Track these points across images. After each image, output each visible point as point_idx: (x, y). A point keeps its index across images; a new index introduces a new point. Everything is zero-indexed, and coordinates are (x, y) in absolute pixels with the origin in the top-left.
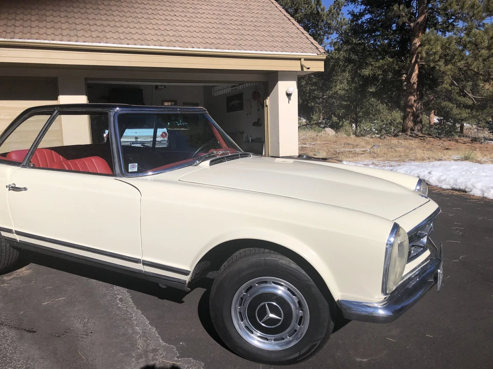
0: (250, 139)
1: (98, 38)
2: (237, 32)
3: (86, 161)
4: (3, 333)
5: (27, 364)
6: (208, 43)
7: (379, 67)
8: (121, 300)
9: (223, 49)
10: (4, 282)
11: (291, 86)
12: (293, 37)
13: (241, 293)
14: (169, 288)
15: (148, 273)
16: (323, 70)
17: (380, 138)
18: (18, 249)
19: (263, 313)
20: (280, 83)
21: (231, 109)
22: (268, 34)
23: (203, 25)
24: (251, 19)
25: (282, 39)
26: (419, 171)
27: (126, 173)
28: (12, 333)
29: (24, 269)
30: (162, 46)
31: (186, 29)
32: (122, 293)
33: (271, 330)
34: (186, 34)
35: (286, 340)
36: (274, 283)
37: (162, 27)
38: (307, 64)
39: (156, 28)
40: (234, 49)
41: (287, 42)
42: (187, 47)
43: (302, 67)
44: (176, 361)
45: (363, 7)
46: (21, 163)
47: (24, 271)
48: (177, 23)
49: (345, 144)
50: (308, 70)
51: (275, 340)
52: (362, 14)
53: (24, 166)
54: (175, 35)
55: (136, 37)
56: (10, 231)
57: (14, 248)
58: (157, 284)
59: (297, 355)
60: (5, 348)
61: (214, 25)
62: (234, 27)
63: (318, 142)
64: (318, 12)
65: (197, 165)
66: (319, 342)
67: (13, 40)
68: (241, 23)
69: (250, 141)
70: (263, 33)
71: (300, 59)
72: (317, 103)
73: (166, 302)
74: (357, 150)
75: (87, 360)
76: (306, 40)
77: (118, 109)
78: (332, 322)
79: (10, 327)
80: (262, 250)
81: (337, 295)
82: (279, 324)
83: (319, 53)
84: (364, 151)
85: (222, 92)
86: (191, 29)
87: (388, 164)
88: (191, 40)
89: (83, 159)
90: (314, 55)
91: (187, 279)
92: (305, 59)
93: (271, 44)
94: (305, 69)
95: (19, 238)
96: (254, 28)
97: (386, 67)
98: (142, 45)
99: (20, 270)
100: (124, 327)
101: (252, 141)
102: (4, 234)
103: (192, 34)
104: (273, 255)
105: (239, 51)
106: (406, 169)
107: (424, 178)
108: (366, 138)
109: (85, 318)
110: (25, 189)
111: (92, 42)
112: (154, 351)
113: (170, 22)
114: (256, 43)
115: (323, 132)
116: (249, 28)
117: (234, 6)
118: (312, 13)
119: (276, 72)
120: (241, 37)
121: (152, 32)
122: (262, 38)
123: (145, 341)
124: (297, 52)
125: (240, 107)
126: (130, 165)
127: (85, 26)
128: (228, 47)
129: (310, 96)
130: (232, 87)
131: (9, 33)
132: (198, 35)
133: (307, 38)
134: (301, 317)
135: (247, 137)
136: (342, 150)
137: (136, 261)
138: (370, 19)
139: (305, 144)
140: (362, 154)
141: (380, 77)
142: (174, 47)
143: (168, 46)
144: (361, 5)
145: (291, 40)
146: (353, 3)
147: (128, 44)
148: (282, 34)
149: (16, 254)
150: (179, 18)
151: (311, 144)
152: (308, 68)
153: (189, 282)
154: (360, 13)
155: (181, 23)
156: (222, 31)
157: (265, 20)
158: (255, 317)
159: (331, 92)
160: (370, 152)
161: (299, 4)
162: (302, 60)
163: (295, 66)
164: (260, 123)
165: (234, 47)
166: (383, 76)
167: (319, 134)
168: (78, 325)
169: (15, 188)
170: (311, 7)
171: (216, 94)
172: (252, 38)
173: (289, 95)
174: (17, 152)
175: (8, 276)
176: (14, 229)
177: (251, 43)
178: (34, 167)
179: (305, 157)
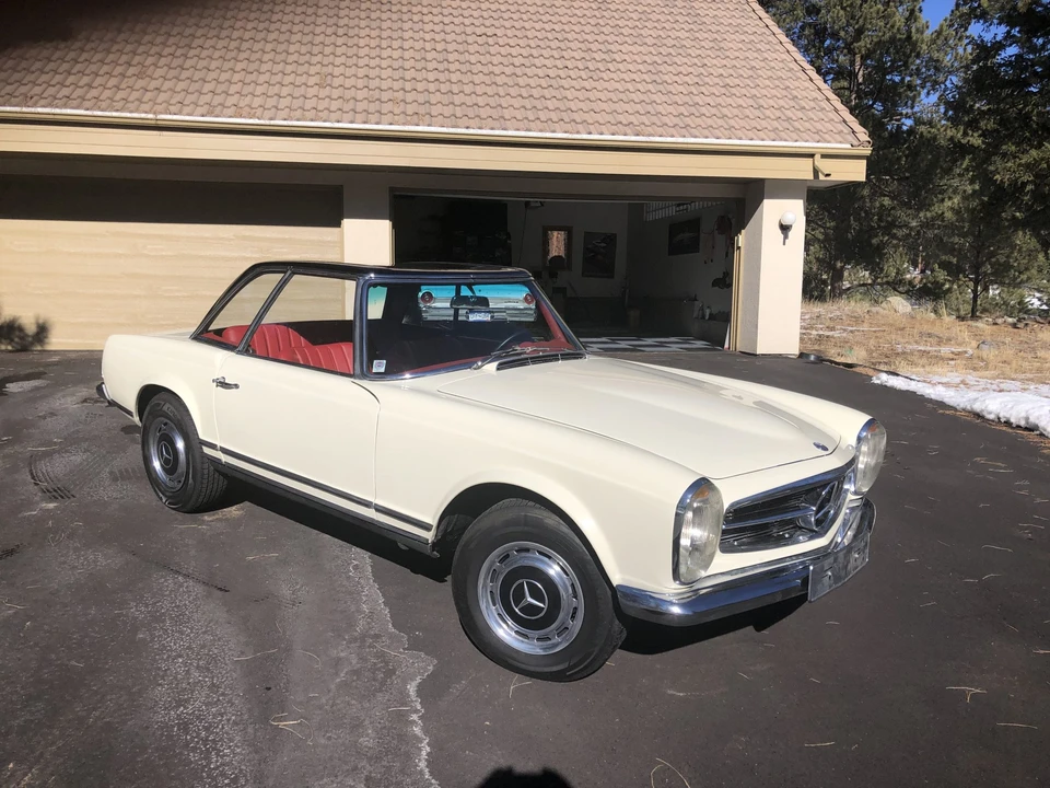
0: (708, 312)
1: (416, 116)
2: (687, 99)
3: (332, 349)
4: (187, 587)
5: (207, 626)
6: (621, 123)
7: (1028, 166)
8: (356, 567)
9: (649, 135)
10: (203, 522)
11: (793, 210)
12: (804, 108)
13: (493, 563)
14: (411, 550)
15: (382, 523)
16: (862, 178)
17: (1014, 326)
18: (225, 476)
19: (519, 596)
20: (766, 202)
21: (676, 248)
22: (751, 102)
23: (617, 86)
24: (721, 71)
25: (778, 114)
26: (1030, 406)
27: (366, 374)
28: (199, 589)
29: (234, 508)
30: (530, 130)
31: (581, 95)
32: (362, 559)
33: (529, 622)
34: (581, 105)
35: (553, 641)
36: (540, 553)
37: (536, 93)
38: (825, 165)
39: (525, 95)
40: (672, 136)
41: (789, 119)
42: (578, 132)
43: (816, 172)
44: (400, 653)
45: (1003, 29)
46: (236, 347)
47: (234, 511)
48: (566, 83)
49: (921, 334)
50: (828, 178)
51: (538, 639)
52: (998, 46)
53: (240, 353)
54: (558, 108)
55: (484, 113)
56: (213, 446)
57: (220, 473)
58: (395, 542)
59: (566, 665)
60: (185, 605)
61: (639, 86)
62: (681, 88)
63: (865, 327)
64: (909, 37)
65: (479, 368)
66: (597, 650)
67: (272, 122)
68: (696, 79)
69: (707, 318)
70: (740, 101)
71: (812, 156)
72: (894, 236)
73: (421, 579)
74: (945, 350)
75: (284, 632)
76: (833, 115)
77: (372, 275)
78: (617, 622)
79: (198, 581)
80: (525, 502)
81: (616, 579)
82: (541, 615)
83: (856, 143)
84: (959, 354)
85: (660, 215)
86: (593, 96)
87: (994, 387)
88: (590, 117)
89: (328, 346)
90: (844, 147)
91: (429, 536)
92: (823, 156)
93: (754, 123)
94: (822, 177)
95: (224, 458)
96: (723, 90)
97: (1045, 166)
98: (492, 129)
99: (229, 509)
100: (346, 603)
101: (712, 317)
102: (206, 450)
103: (593, 105)
104: (537, 511)
105: (681, 140)
106: (1005, 399)
107: (1037, 422)
108: (980, 324)
109: (297, 583)
110: (236, 386)
111: (404, 124)
112: (377, 637)
113: (553, 82)
114: (720, 122)
115: (884, 305)
116: (714, 90)
117: (687, 43)
118: (893, 40)
119: (761, 182)
120: (693, 110)
121: (517, 103)
122: (736, 111)
123: (369, 623)
124: (807, 141)
125: (693, 246)
126: (375, 362)
127: (395, 94)
128: (660, 130)
129: (880, 220)
130: (679, 205)
131: (269, 109)
132: (604, 106)
133: (836, 110)
134: (576, 608)
135: (702, 309)
136: (909, 347)
137: (367, 504)
138: (1019, 57)
139: (833, 329)
140: (952, 359)
141: (1029, 187)
142: (554, 132)
143: (541, 131)
144: (1000, 24)
145: (800, 114)
146: (981, 21)
147: (467, 128)
148: (781, 102)
149: (222, 483)
150: (571, 73)
151: (845, 330)
152: (828, 175)
153: (433, 543)
154: (993, 44)
155: (574, 83)
156: (654, 97)
157: (750, 73)
158: (508, 599)
159: (929, 215)
160: (971, 358)
161: (865, 19)
162: (817, 157)
163: (801, 170)
164: (725, 281)
165: (672, 131)
166: (1035, 185)
167: (874, 309)
168: (285, 591)
169: (223, 384)
170: (893, 26)
171: (650, 217)
172: (714, 111)
173: (785, 228)
174: (238, 329)
175: (210, 516)
176: (219, 444)
177: (710, 122)
178: (254, 355)
179: (812, 358)
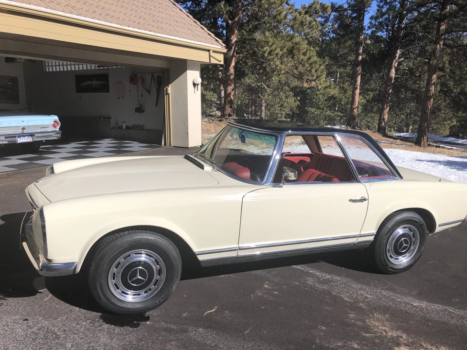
0: (124, 125)
21: (85, 89)
43: (210, 58)
69: (124, 128)
71: (209, 51)
92: (214, 52)
119: (185, 61)
125: (103, 89)
133: (202, 28)
135: (118, 123)
162: (211, 51)
164: (141, 109)
